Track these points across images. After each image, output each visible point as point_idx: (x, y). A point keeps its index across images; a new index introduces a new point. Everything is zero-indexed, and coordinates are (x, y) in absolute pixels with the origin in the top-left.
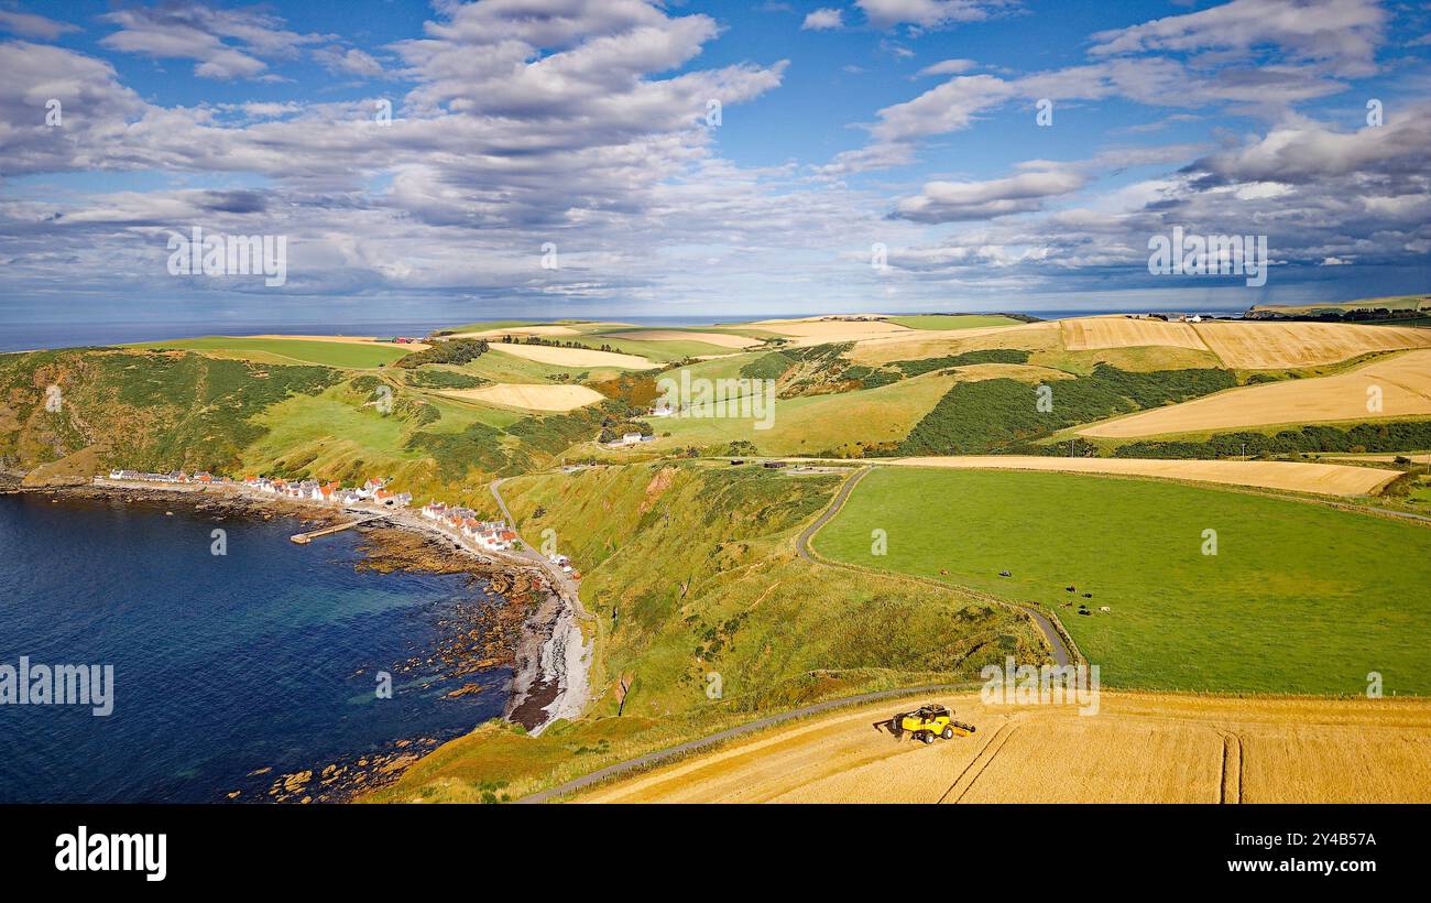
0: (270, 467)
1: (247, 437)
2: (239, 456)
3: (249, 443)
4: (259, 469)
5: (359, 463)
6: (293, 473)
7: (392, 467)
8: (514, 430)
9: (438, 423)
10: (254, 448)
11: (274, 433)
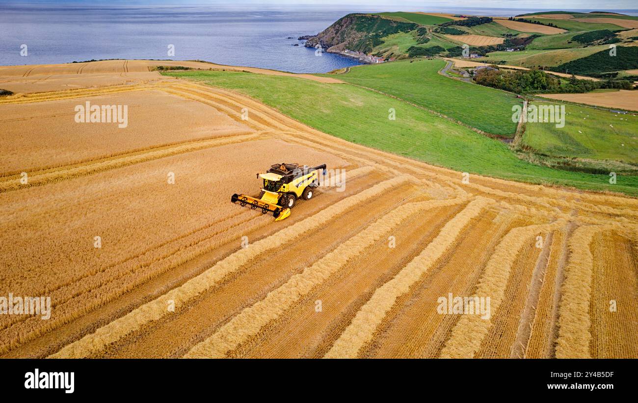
0: (376, 53)
1: (377, 43)
2: (372, 49)
3: (378, 45)
4: (373, 53)
5: (392, 54)
6: (379, 55)
7: (399, 56)
8: (449, 50)
9: (425, 44)
10: (378, 47)
11: (385, 43)
